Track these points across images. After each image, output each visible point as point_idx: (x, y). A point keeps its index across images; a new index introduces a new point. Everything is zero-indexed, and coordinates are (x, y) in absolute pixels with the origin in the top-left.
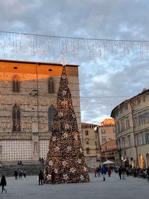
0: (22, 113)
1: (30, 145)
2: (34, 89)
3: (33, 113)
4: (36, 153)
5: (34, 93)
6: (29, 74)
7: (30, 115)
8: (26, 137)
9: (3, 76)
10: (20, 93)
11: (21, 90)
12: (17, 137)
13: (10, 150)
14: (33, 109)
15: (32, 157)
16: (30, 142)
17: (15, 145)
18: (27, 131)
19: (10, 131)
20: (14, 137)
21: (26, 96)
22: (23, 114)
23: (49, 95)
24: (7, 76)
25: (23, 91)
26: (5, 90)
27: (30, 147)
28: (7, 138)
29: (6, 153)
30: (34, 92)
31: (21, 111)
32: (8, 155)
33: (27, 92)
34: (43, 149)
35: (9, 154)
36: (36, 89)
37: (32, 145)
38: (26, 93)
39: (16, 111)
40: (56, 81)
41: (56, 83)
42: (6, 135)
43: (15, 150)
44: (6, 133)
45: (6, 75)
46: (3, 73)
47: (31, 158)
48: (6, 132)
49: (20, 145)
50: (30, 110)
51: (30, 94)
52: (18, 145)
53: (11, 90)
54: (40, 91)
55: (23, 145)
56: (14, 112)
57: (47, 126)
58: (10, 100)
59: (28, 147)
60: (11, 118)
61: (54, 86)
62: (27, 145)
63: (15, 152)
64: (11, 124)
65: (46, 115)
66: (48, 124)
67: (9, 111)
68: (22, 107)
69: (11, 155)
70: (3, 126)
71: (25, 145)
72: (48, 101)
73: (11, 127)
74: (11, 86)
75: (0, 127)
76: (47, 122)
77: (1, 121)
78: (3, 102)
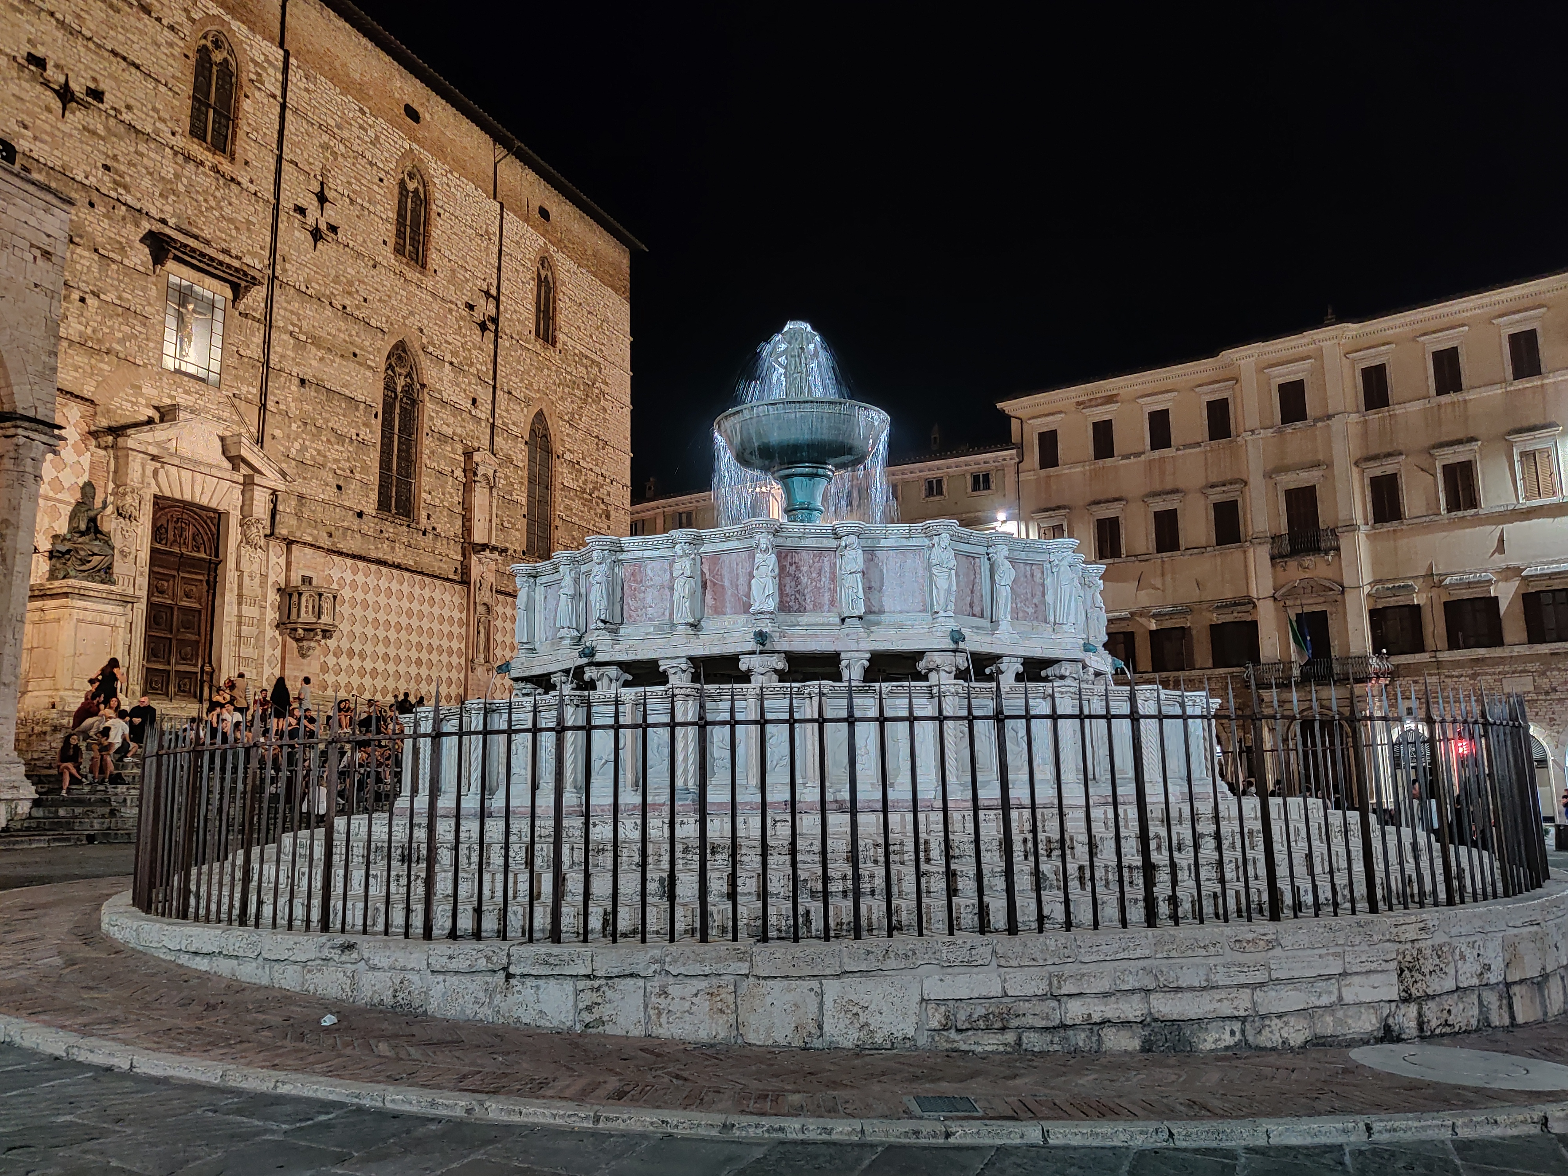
0: (429, 407)
1: (455, 616)
2: (484, 286)
3: (471, 424)
4: (478, 671)
5: (485, 308)
6: (469, 186)
7: (459, 430)
8: (436, 563)
9: (356, 129)
10: (429, 282)
11: (432, 265)
12: (401, 553)
13: (370, 631)
14: (474, 401)
16: (456, 600)
17: (393, 602)
18: (444, 527)
19: (370, 506)
20: (382, 551)
21: (450, 311)
22: (431, 418)
23: (537, 347)
24: (377, 137)
26: (361, 225)
27: (455, 629)
28: (352, 544)
29: (345, 645)
30: (483, 301)
31: (423, 395)
32: (356, 662)
33: (459, 287)
35: (362, 656)
36: (494, 291)
37: (463, 616)
38: (451, 293)
39: (401, 382)
40: (563, 284)
41: (560, 296)
42: (346, 524)
43: (392, 635)
44: (351, 509)
45: (372, 134)
46: (363, 111)
48: (347, 504)
50: (461, 400)
51: (469, 306)
52: (405, 604)
53: (391, 244)
54: (508, 310)
55: (426, 608)
56: (389, 386)
57: (522, 524)
58: (380, 300)
59: (446, 628)
60: (377, 424)
61: (555, 308)
62: (446, 613)
63: (392, 652)
64: (373, 458)
65: (520, 457)
66: (524, 510)
67: (369, 374)
68: (430, 373)
69: (368, 665)
70: (336, 461)
71: (436, 610)
72: (531, 384)
73: (374, 479)
74: (393, 215)
75: (320, 459)
76: (523, 500)
77: (327, 421)
78: (347, 302)
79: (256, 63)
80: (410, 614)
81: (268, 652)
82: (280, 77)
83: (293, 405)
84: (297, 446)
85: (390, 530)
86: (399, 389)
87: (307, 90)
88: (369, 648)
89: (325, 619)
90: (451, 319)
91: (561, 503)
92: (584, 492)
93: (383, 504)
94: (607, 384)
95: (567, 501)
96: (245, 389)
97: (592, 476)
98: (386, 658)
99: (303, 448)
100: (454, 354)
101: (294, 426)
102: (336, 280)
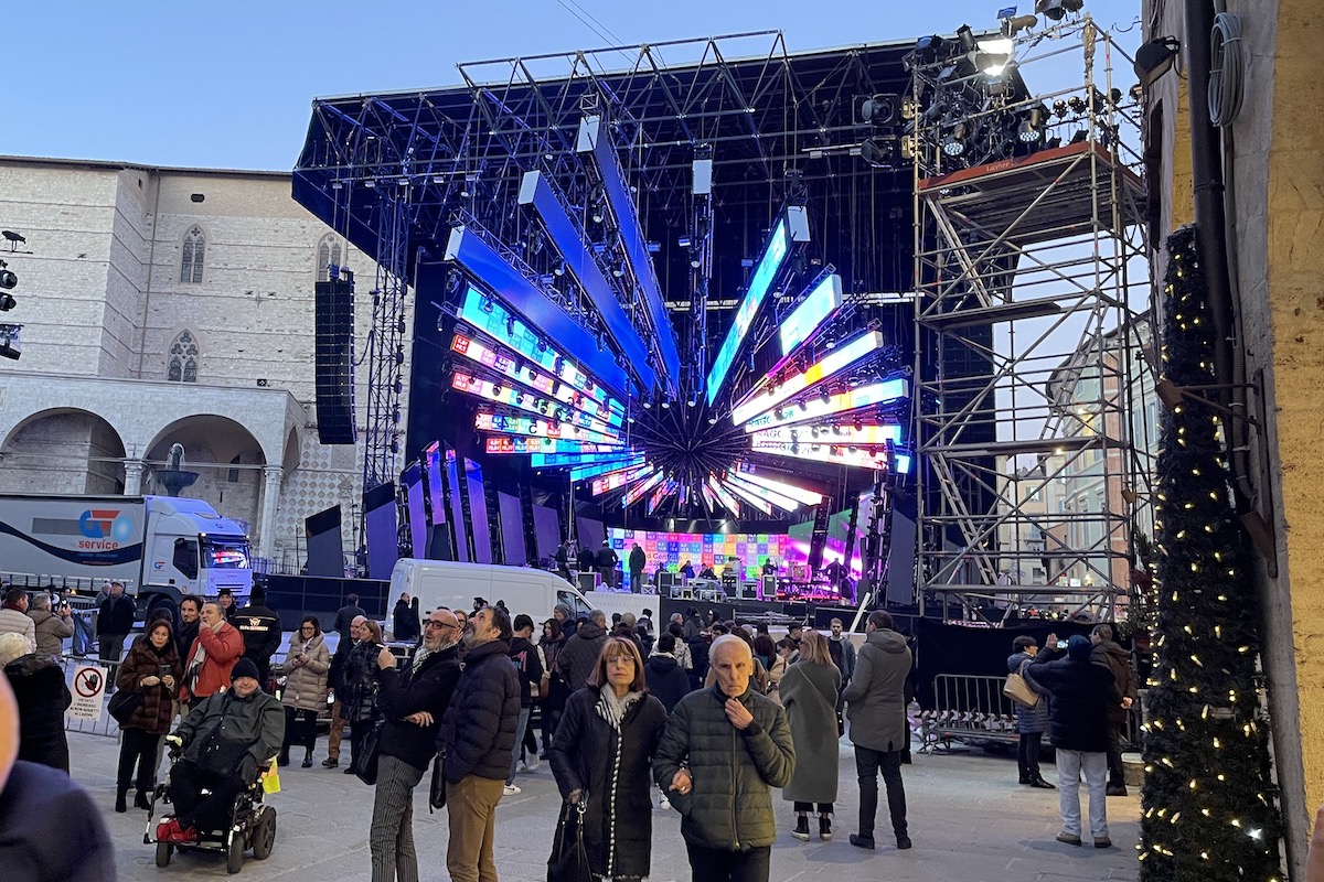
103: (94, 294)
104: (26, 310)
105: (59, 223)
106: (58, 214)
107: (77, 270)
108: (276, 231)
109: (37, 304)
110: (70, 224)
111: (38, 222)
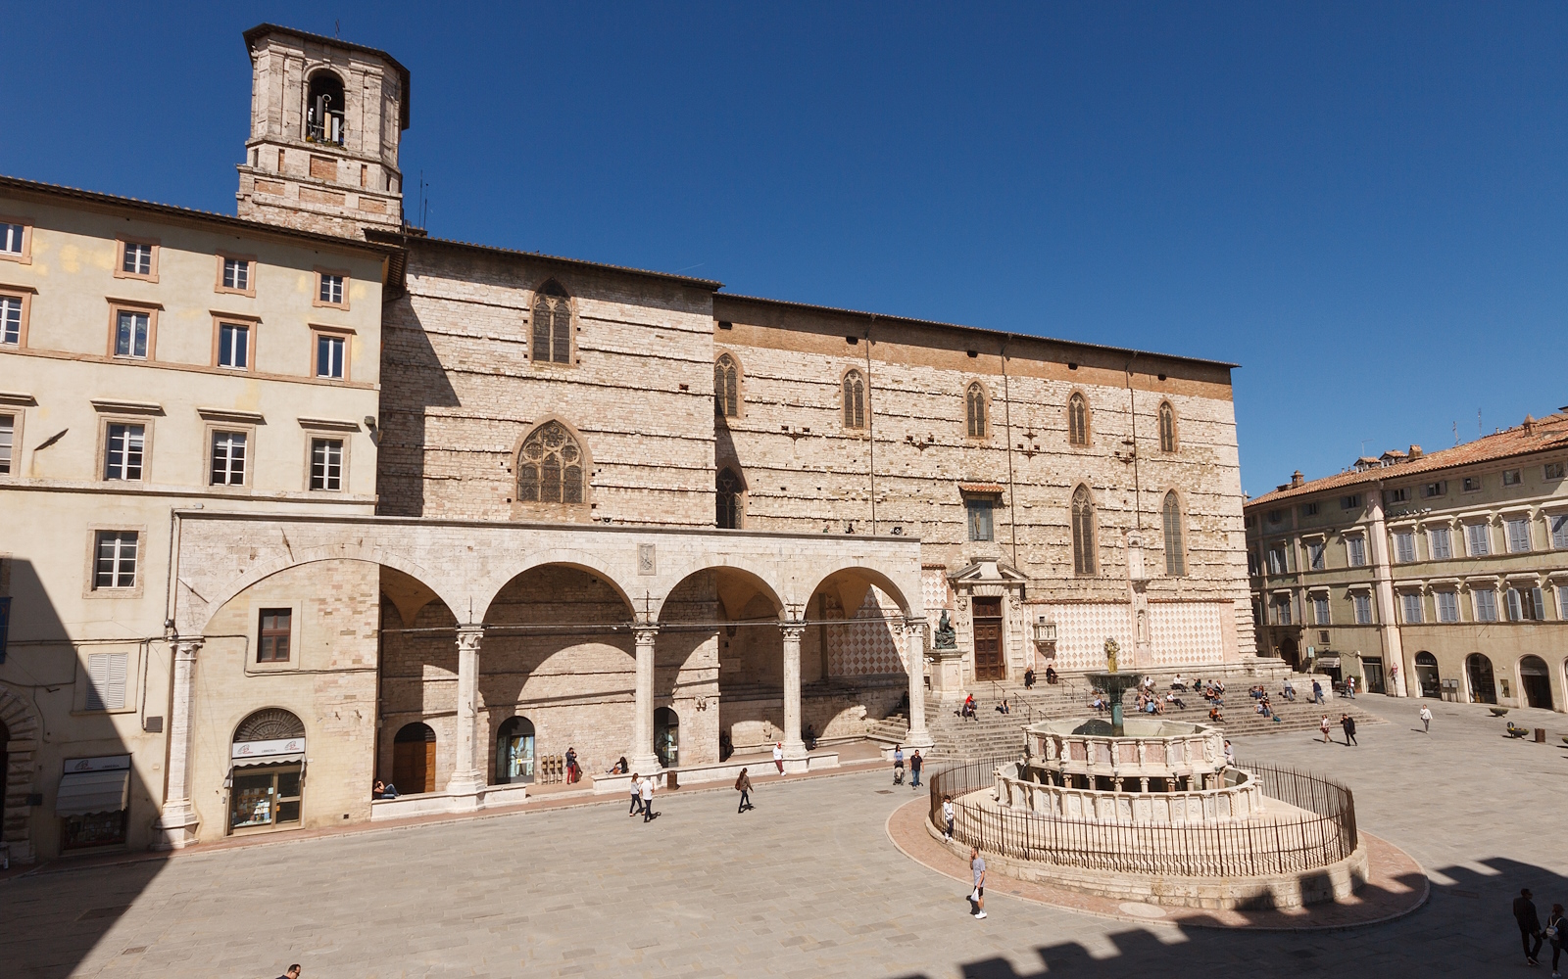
0: (1098, 514)
1: (1125, 618)
2: (1125, 439)
3: (1125, 516)
4: (1141, 646)
5: (1125, 451)
6: (1111, 389)
7: (1118, 521)
8: (1111, 593)
9: (1043, 392)
10: (1091, 451)
11: (1092, 441)
12: (1090, 595)
13: (1077, 635)
14: (1125, 502)
15: (1132, 657)
16: (1124, 610)
17: (1088, 619)
18: (1114, 573)
19: (1071, 573)
20: (1080, 594)
21: (1106, 460)
22: (1100, 520)
23: (1164, 457)
24: (1055, 392)
25: (1099, 446)
26: (1051, 439)
27: (1125, 626)
28: (1064, 595)
29: (1065, 645)
30: (1125, 446)
31: (1094, 509)
32: (1071, 652)
33: (1108, 445)
34: (1159, 633)
35: (1074, 647)
36: (1131, 439)
37: (1130, 618)
38: (1105, 451)
39: (1081, 507)
40: (1179, 412)
41: (1178, 420)
42: (1059, 586)
43: (1089, 635)
44: (1061, 578)
45: (1051, 391)
46: (1045, 382)
47: (1131, 661)
48: (1059, 576)
49: (1100, 618)
50: (1119, 505)
51: (1117, 453)
52: (1095, 619)
53: (1068, 440)
54: (1141, 444)
55: (1106, 618)
56: (1075, 510)
57: (1163, 559)
58: (1066, 471)
59: (1119, 626)
60: (1070, 533)
61: (1175, 430)
62: (1119, 619)
63: (1090, 643)
64: (1070, 550)
65: (1158, 522)
66: (1164, 551)
67: (1064, 510)
68: (1097, 497)
69: (1078, 652)
70: (1051, 557)
71: (1112, 618)
72: (1162, 479)
73: (1072, 560)
74: (1067, 426)
75: (1043, 559)
76: (1163, 546)
77: (1044, 540)
78: (1048, 479)
79: (991, 388)
80: (1097, 622)
81: (1028, 653)
82: (1004, 388)
83: (1027, 538)
84: (1031, 556)
85: (1083, 583)
86: (1081, 510)
87: (1017, 387)
88: (1077, 644)
89: (1052, 637)
90: (1107, 465)
91: (1188, 542)
92: (1205, 528)
93: (1078, 570)
94: (1217, 458)
95: (1194, 538)
96: (1004, 538)
97: (1210, 518)
98: (1087, 646)
99: (1035, 555)
100: (1110, 481)
101: (1029, 547)
102: (1042, 471)
103: (701, 432)
104: (630, 450)
105: (655, 347)
106: (653, 337)
107: (680, 404)
108: (804, 365)
109: (640, 443)
110: (665, 349)
111: (631, 344)
